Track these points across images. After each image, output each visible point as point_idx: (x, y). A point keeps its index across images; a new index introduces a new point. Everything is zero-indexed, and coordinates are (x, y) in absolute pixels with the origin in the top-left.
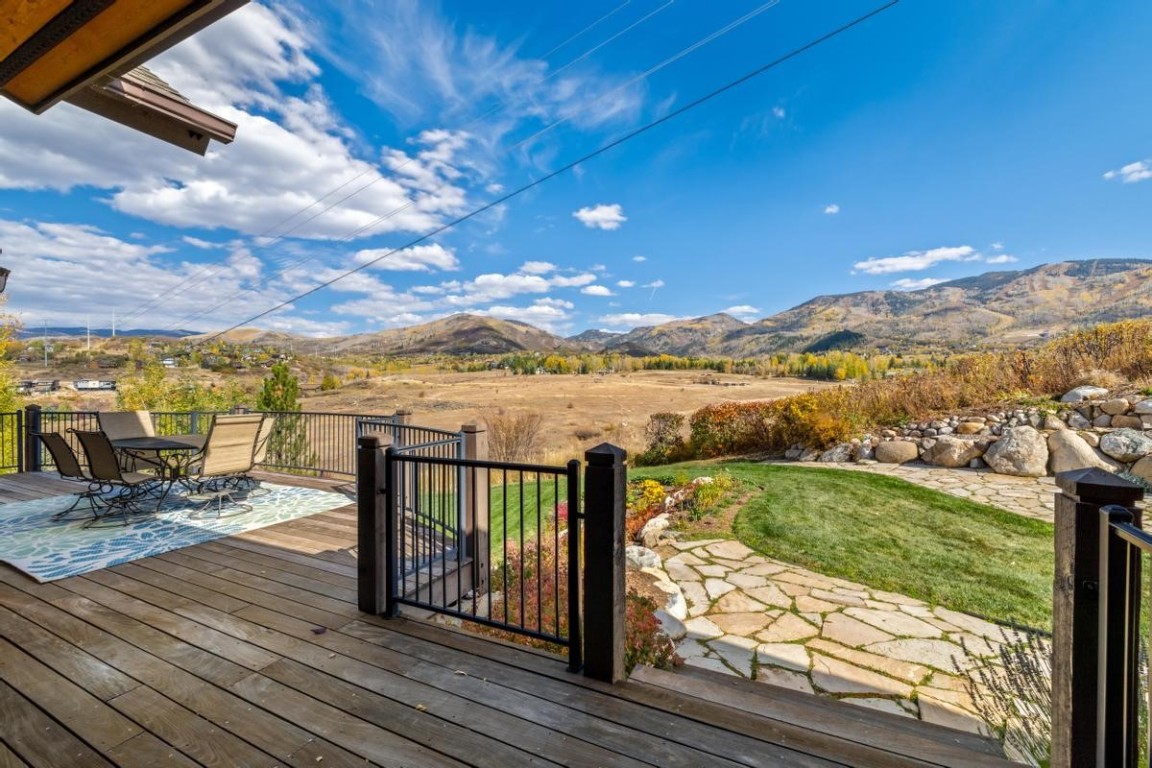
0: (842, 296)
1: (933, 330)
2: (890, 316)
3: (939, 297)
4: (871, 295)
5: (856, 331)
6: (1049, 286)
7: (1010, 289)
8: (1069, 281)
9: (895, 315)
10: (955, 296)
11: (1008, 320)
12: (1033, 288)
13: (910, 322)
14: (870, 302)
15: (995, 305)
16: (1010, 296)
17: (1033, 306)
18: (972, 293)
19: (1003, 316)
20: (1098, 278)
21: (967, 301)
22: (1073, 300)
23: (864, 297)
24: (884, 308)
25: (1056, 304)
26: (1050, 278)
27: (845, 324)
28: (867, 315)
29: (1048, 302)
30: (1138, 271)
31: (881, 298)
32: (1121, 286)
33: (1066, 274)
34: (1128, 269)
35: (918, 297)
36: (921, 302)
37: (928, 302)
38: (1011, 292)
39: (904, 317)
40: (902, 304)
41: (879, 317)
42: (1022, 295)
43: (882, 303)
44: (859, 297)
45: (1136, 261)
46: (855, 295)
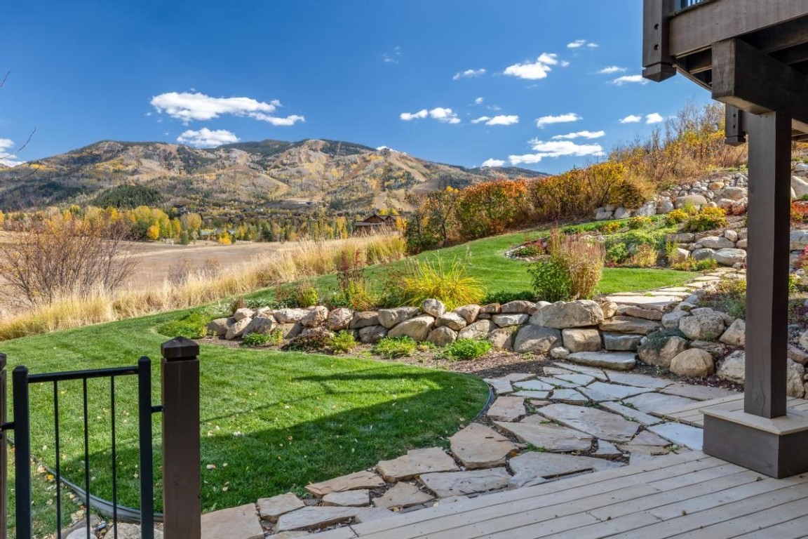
0: (132, 145)
1: (224, 192)
2: (184, 173)
3: (227, 158)
4: (162, 147)
5: (151, 186)
6: (312, 159)
7: (284, 158)
8: (324, 156)
9: (189, 172)
10: (241, 157)
11: (284, 188)
12: (300, 159)
13: (204, 181)
14: (162, 155)
15: (274, 172)
16: (285, 165)
17: (302, 176)
18: (256, 158)
19: (281, 184)
20: (342, 157)
21: (252, 165)
22: (327, 174)
23: (156, 149)
24: (178, 163)
25: (315, 176)
26: (311, 153)
27: (135, 177)
28: (159, 169)
29: (311, 174)
30: (364, 155)
31: (175, 153)
32: (354, 166)
33: (322, 150)
34: (357, 152)
35: (210, 156)
36: (213, 161)
37: (219, 163)
38: (285, 161)
39: (197, 175)
40: (195, 161)
41: (173, 173)
42: (293, 165)
43: (175, 158)
44: (151, 148)
45: (363, 147)
46: (146, 145)
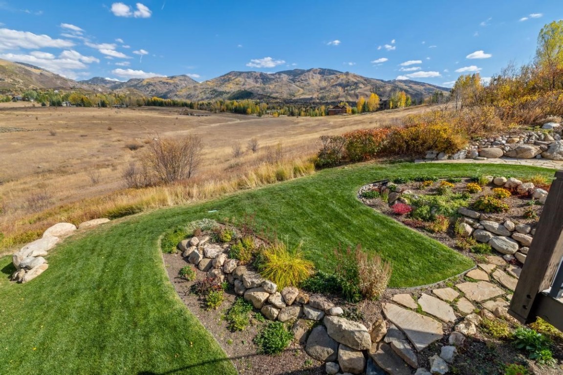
0: (242, 73)
1: (277, 93)
2: (262, 84)
3: (279, 78)
4: (254, 73)
5: (249, 90)
6: (314, 77)
7: (302, 77)
8: (319, 76)
9: (264, 84)
10: (285, 77)
11: (302, 91)
12: (309, 78)
13: (270, 88)
14: (254, 77)
15: (298, 83)
16: (302, 80)
17: (310, 85)
18: (291, 78)
19: (300, 89)
20: (327, 76)
21: (289, 81)
22: (320, 84)
23: (252, 74)
24: (260, 80)
25: (315, 85)
26: (314, 74)
27: (244, 87)
28: (253, 83)
29: (313, 84)
30: (337, 75)
31: (259, 76)
32: (332, 81)
33: (319, 73)
34: (334, 74)
35: (272, 77)
36: (273, 79)
37: (276, 80)
38: (302, 79)
39: (267, 86)
40: (266, 79)
41: (258, 85)
42: (306, 80)
43: (259, 78)
44: (250, 74)
45: (337, 71)
46: (248, 73)
